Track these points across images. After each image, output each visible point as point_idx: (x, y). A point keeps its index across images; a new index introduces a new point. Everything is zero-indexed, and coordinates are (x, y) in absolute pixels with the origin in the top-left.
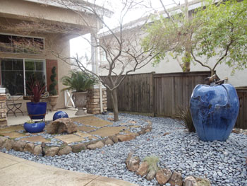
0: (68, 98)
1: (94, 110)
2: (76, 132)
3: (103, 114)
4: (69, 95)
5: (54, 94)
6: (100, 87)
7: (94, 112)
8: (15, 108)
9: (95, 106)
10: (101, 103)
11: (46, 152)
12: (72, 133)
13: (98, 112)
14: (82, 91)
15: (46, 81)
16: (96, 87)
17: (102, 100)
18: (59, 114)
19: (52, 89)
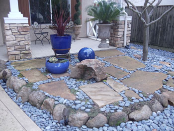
0: (91, 29)
1: (117, 43)
2: (106, 79)
3: (126, 47)
4: (92, 25)
5: (78, 23)
6: (126, 19)
7: (118, 46)
8: (42, 37)
9: (119, 39)
10: (125, 36)
11: (70, 119)
12: (102, 81)
13: (121, 45)
14: (107, 23)
15: (70, 10)
16: (121, 18)
17: (126, 33)
18: (85, 51)
19: (76, 19)
